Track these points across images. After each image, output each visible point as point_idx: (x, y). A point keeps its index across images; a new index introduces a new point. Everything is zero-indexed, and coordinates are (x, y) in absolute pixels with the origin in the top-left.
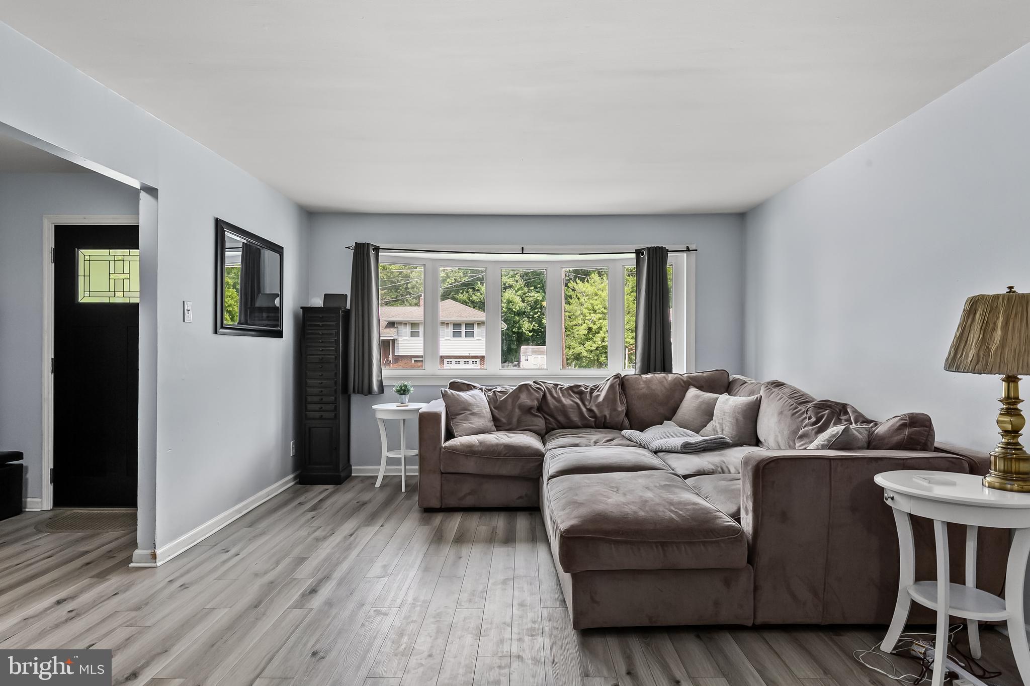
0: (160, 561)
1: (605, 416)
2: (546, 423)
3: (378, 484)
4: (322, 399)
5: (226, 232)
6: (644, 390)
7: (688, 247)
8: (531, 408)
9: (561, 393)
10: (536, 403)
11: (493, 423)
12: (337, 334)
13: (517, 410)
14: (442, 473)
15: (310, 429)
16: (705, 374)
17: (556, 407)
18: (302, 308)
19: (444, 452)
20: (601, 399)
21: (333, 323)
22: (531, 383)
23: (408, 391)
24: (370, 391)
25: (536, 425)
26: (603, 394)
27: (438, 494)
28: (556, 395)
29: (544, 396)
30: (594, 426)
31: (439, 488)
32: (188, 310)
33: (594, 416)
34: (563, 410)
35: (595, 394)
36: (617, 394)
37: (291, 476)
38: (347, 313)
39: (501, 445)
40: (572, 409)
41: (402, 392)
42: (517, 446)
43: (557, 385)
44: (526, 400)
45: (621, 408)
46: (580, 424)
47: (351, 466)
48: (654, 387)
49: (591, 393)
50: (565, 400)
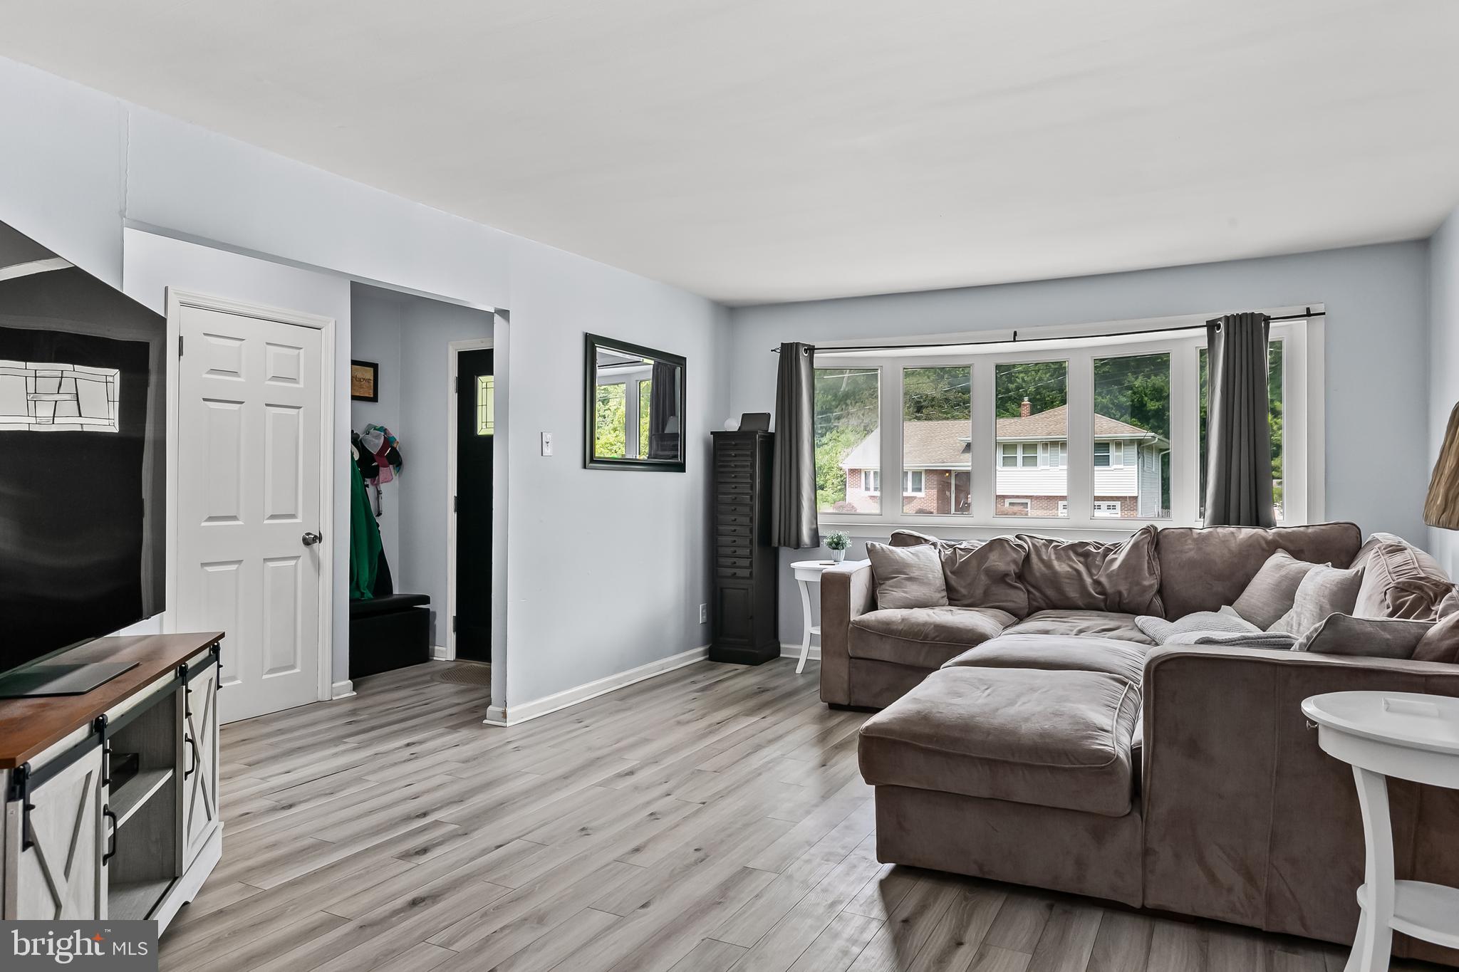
0: (511, 721)
1: (1120, 593)
2: (1028, 598)
3: (799, 669)
4: (735, 552)
5: (597, 348)
6: (1192, 554)
7: (1308, 309)
8: (1007, 575)
9: (1055, 554)
10: (1012, 568)
11: (945, 593)
12: (753, 466)
13: (983, 577)
14: (851, 658)
15: (722, 589)
16: (1310, 530)
17: (1043, 575)
18: (712, 433)
19: (851, 628)
20: (1116, 565)
21: (748, 453)
22: (1011, 537)
23: (843, 546)
24: (798, 544)
25: (1010, 601)
26: (1121, 557)
27: (846, 686)
28: (1045, 557)
29: (1028, 557)
30: (1103, 607)
31: (846, 678)
32: (547, 443)
33: (1103, 592)
34: (1054, 579)
35: (1111, 556)
36: (1144, 558)
37: (701, 649)
38: (769, 439)
39: (931, 624)
40: (1068, 578)
41: (834, 545)
42: (952, 628)
43: (1051, 541)
44: (997, 563)
45: (1150, 581)
46: (1080, 603)
47: (779, 643)
48: (1209, 549)
49: (1105, 556)
50: (1060, 565)
